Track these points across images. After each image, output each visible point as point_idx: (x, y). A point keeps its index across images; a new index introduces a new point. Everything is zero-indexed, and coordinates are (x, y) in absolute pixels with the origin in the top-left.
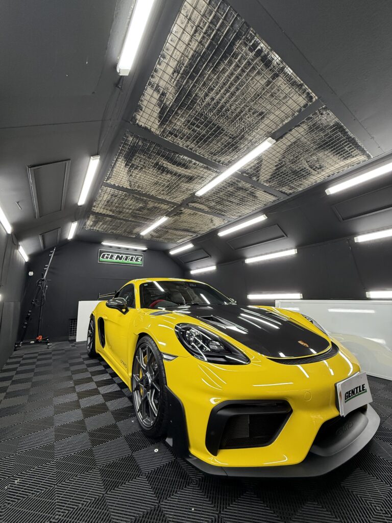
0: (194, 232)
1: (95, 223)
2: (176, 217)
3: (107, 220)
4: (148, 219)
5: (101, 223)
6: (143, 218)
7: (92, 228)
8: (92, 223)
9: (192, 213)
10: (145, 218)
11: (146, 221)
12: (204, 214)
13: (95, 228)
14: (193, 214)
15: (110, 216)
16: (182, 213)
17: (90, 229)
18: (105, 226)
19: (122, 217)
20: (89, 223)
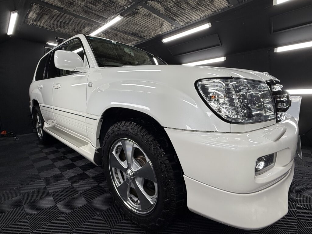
0: (141, 37)
1: (40, 16)
2: (130, 18)
3: (53, 13)
4: (100, 17)
5: (46, 17)
6: (95, 14)
7: (35, 23)
8: (35, 16)
9: (147, 14)
10: (98, 15)
11: (98, 19)
12: (157, 17)
13: (39, 24)
14: (147, 16)
15: (58, 8)
16: (137, 12)
17: (33, 25)
18: (52, 22)
19: (72, 11)
20: (32, 15)
